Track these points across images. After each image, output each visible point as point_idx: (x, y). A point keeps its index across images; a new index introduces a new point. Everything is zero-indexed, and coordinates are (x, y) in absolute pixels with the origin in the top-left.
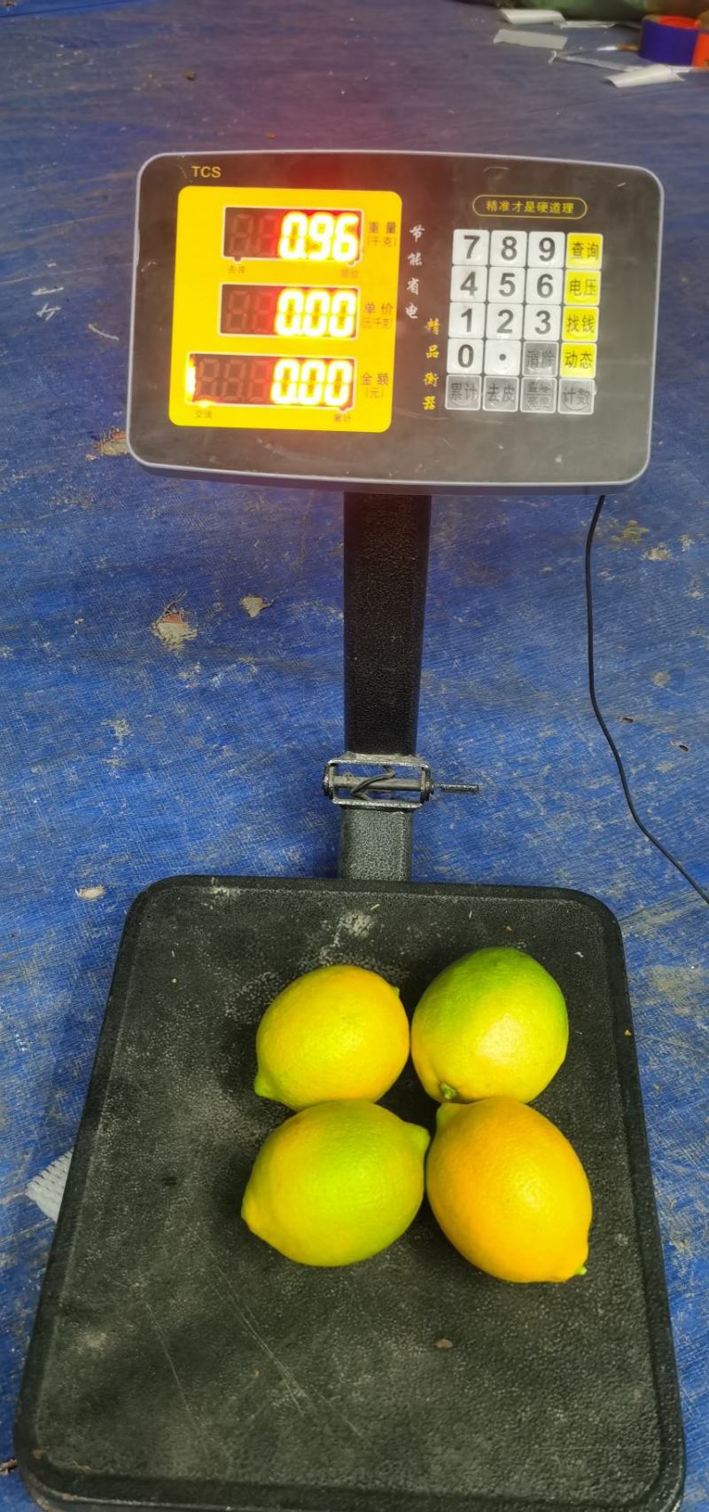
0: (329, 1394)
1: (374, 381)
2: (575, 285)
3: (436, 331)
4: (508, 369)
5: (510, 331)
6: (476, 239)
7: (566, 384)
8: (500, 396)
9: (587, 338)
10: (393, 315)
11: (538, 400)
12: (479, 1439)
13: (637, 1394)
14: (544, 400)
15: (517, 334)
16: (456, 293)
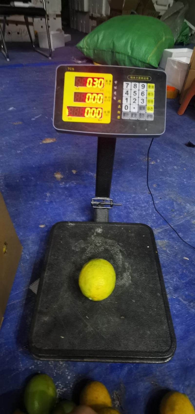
0: (98, 329)
1: (107, 113)
2: (149, 94)
3: (120, 102)
4: (135, 110)
5: (135, 103)
6: (128, 84)
7: (147, 114)
8: (134, 116)
9: (152, 105)
10: (111, 99)
11: (142, 117)
12: (131, 338)
13: (165, 327)
14: (143, 117)
15: (137, 103)
16: (124, 95)
